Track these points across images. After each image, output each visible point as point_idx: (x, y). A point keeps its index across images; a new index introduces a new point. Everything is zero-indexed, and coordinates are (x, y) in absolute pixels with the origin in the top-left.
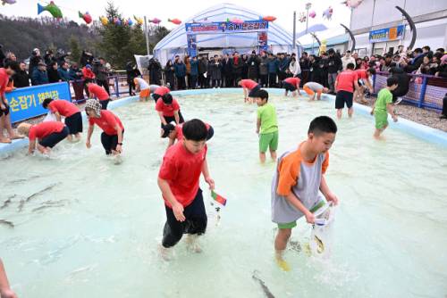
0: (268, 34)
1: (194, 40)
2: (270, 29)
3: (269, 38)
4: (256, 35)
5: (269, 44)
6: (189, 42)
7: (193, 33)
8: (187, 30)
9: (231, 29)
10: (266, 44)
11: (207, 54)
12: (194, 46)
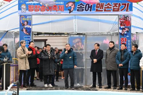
0: (132, 18)
1: (29, 23)
2: (135, 11)
3: (133, 23)
4: (115, 19)
5: (133, 31)
6: (22, 25)
7: (28, 13)
8: (20, 9)
9: (80, 9)
10: (129, 31)
11: (45, 41)
12: (29, 31)
